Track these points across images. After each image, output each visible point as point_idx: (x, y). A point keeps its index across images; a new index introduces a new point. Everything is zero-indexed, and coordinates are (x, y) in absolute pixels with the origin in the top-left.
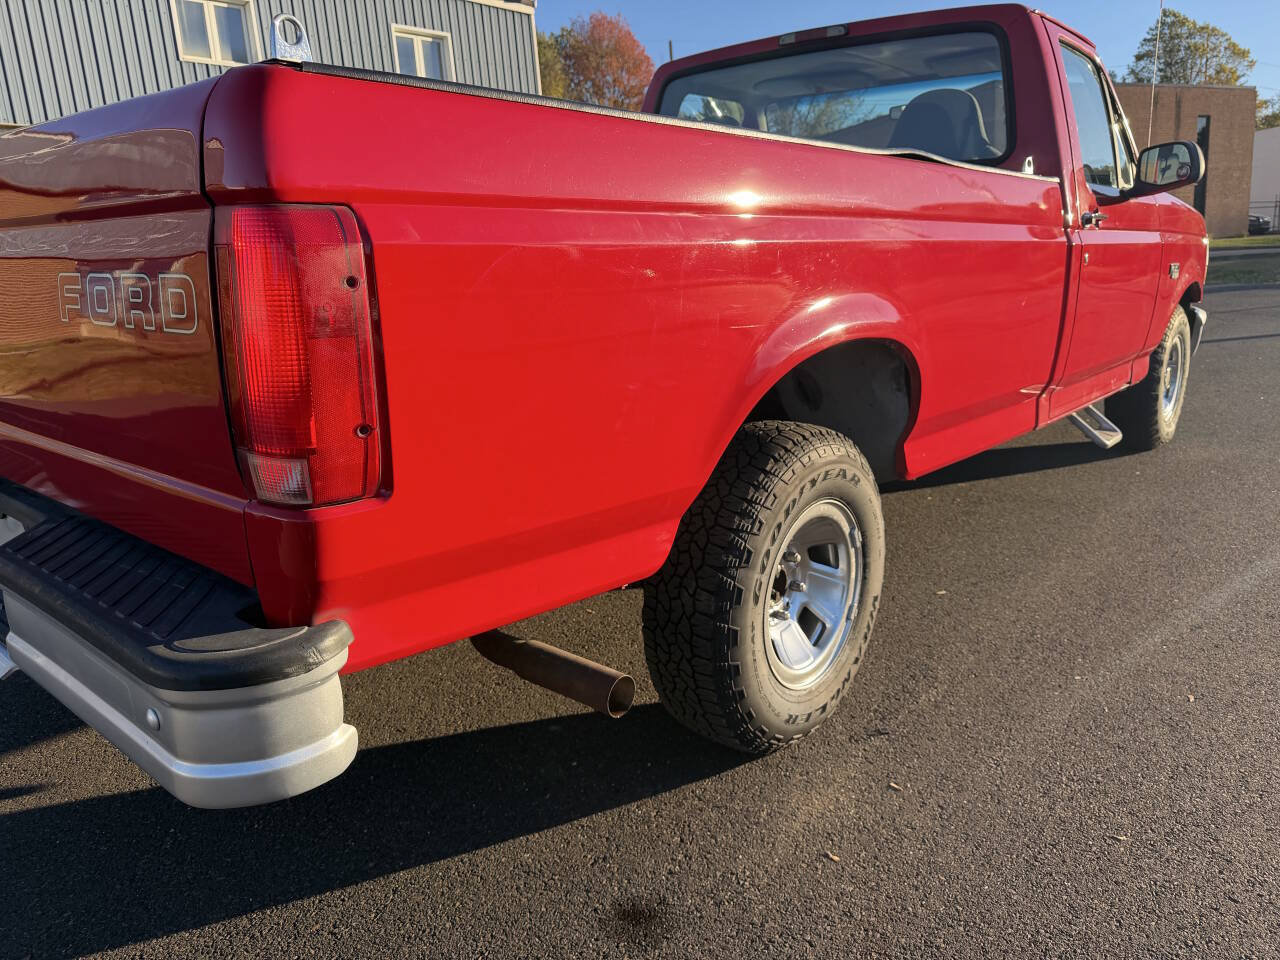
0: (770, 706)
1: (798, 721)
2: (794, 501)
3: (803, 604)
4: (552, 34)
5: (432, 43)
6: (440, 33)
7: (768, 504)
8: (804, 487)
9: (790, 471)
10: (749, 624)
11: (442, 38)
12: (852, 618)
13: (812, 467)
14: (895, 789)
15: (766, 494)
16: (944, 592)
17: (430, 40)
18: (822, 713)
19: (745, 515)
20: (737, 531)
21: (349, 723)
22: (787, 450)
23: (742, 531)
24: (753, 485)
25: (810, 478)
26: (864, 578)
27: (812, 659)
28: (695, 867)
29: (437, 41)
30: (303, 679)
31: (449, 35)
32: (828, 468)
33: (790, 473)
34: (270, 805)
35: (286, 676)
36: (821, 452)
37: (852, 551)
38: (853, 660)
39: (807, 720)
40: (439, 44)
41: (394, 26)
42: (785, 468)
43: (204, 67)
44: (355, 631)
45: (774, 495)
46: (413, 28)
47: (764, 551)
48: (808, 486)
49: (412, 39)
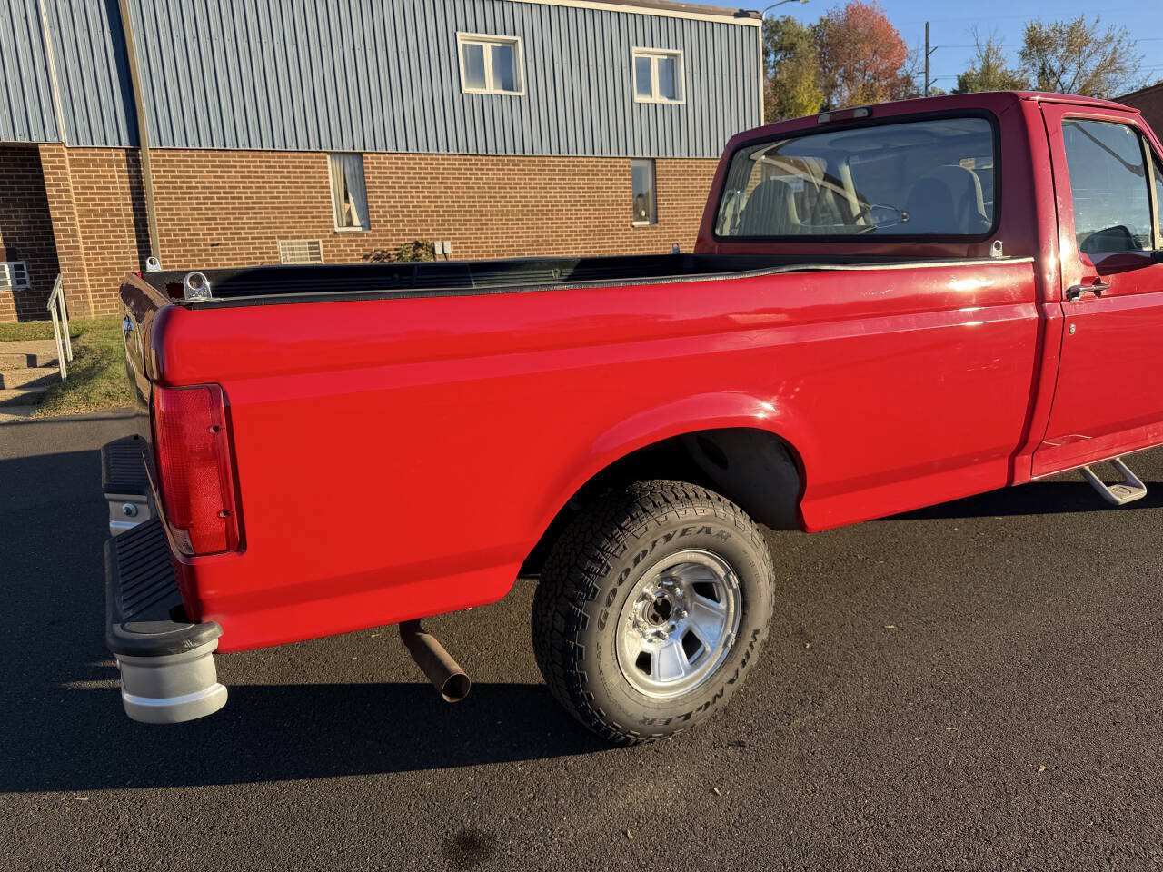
0: (620, 708)
1: (655, 723)
2: (645, 553)
3: (688, 628)
4: (811, 25)
5: (666, 60)
6: (675, 51)
7: (617, 553)
8: (656, 541)
9: (644, 528)
10: (594, 644)
11: (676, 56)
12: (730, 645)
13: (668, 523)
14: (715, 794)
15: (617, 545)
16: (892, 627)
17: (666, 57)
18: (685, 719)
19: (596, 560)
20: (588, 572)
21: (221, 683)
22: (645, 511)
23: (591, 572)
24: (607, 537)
25: (666, 533)
26: (744, 614)
27: (683, 674)
28: (529, 818)
29: (671, 58)
30: (181, 656)
31: (682, 52)
32: (686, 526)
33: (643, 529)
34: (163, 725)
35: (170, 653)
36: (680, 513)
37: (730, 591)
38: (728, 679)
39: (667, 723)
40: (673, 60)
41: (634, 49)
42: (639, 525)
43: (480, 97)
44: (224, 628)
45: (624, 547)
46: (651, 50)
47: (610, 588)
48: (662, 540)
49: (650, 59)
